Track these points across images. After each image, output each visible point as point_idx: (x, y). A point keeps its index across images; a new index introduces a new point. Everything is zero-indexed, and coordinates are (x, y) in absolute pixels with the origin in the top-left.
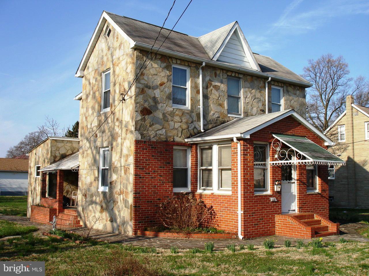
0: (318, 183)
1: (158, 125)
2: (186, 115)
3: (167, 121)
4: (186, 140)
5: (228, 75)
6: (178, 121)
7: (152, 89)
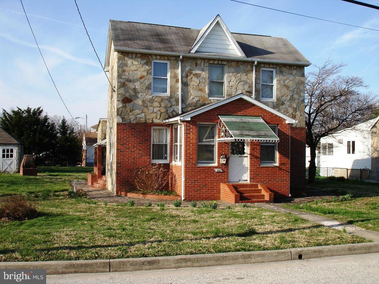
0: (277, 157)
1: (137, 110)
2: (165, 100)
3: (147, 107)
4: (164, 122)
5: (210, 64)
6: (157, 106)
7: (133, 82)
